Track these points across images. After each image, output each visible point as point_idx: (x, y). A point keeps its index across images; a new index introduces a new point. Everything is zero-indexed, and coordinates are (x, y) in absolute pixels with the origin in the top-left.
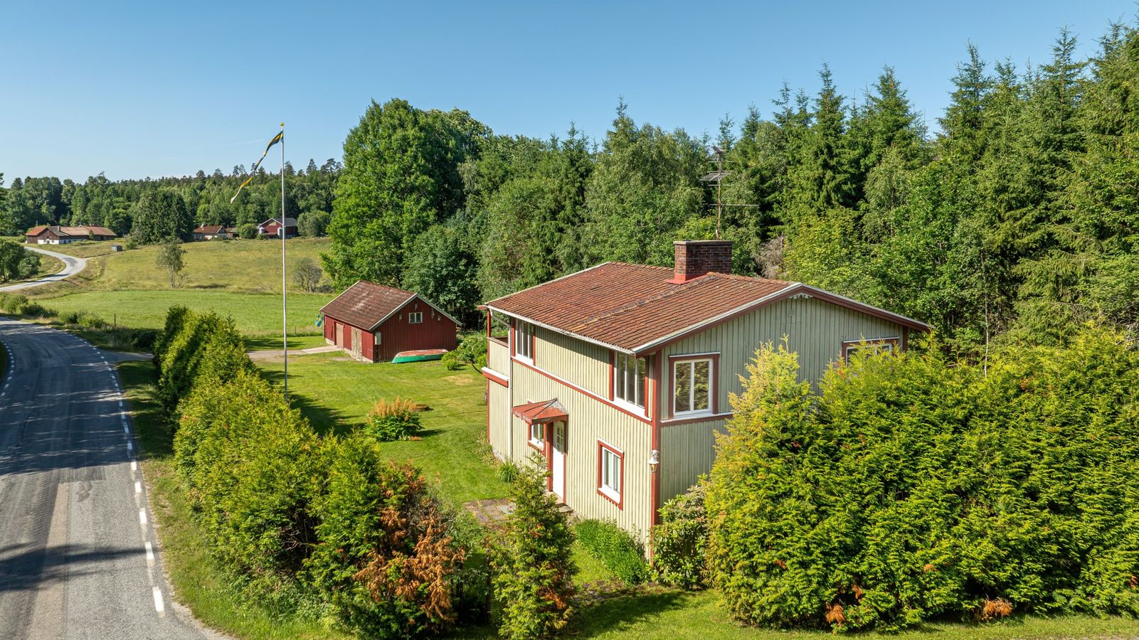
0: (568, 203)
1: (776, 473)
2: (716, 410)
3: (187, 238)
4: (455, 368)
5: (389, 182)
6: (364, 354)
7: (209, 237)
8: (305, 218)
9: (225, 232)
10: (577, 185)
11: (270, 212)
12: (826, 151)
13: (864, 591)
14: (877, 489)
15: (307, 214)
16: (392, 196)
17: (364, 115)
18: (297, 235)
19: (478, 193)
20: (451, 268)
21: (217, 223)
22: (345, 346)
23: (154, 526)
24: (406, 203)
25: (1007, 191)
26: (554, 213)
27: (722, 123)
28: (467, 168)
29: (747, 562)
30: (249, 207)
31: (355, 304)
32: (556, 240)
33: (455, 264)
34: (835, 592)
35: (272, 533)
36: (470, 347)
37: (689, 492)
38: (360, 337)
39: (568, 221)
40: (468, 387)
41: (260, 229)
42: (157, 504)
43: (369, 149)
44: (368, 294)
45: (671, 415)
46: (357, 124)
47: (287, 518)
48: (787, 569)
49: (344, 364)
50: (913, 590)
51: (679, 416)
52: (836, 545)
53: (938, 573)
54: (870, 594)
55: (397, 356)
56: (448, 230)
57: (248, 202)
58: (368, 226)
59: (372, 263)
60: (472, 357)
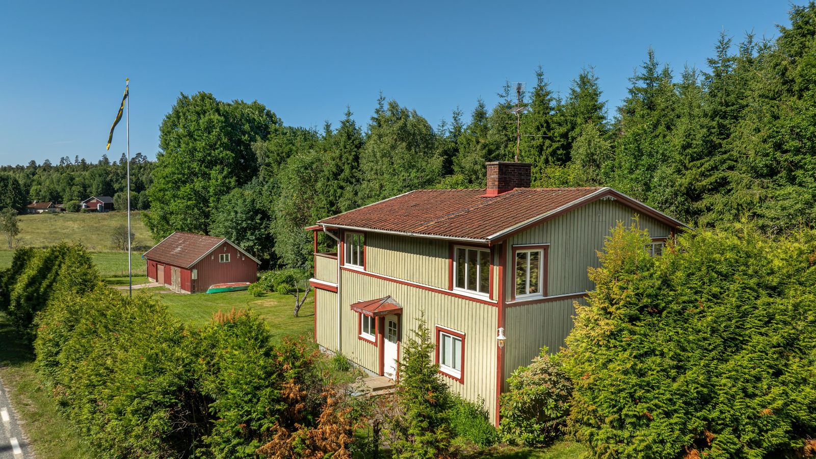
0: (347, 168)
1: (640, 334)
2: (545, 294)
3: (23, 211)
4: (260, 295)
5: (199, 155)
6: (183, 287)
7: (41, 211)
8: (119, 197)
9: (54, 207)
10: (353, 153)
11: (91, 193)
12: (545, 125)
13: (715, 436)
14: (719, 345)
15: (120, 194)
16: (201, 166)
17: (176, 104)
18: (113, 209)
19: (268, 165)
20: (249, 222)
21: (47, 200)
22: (166, 282)
23: (18, 422)
24: (213, 172)
25: (691, 147)
26: (336, 176)
27: (454, 113)
28: (258, 146)
29: (616, 416)
30: (74, 188)
31: (174, 249)
32: (338, 195)
33: (252, 219)
34: (692, 438)
35: (162, 414)
36: (270, 279)
37: (535, 362)
38: (179, 274)
39: (347, 180)
40: (275, 307)
41: (83, 205)
42: (19, 403)
43: (181, 130)
44: (184, 242)
45: (513, 298)
46: (171, 112)
47: (176, 399)
48: (653, 420)
49: (167, 295)
50: (753, 432)
51: (519, 298)
52: (695, 395)
53: (774, 417)
54: (720, 437)
55: (210, 288)
56: (247, 193)
57: (73, 184)
58: (182, 189)
59: (185, 219)
60: (272, 286)
